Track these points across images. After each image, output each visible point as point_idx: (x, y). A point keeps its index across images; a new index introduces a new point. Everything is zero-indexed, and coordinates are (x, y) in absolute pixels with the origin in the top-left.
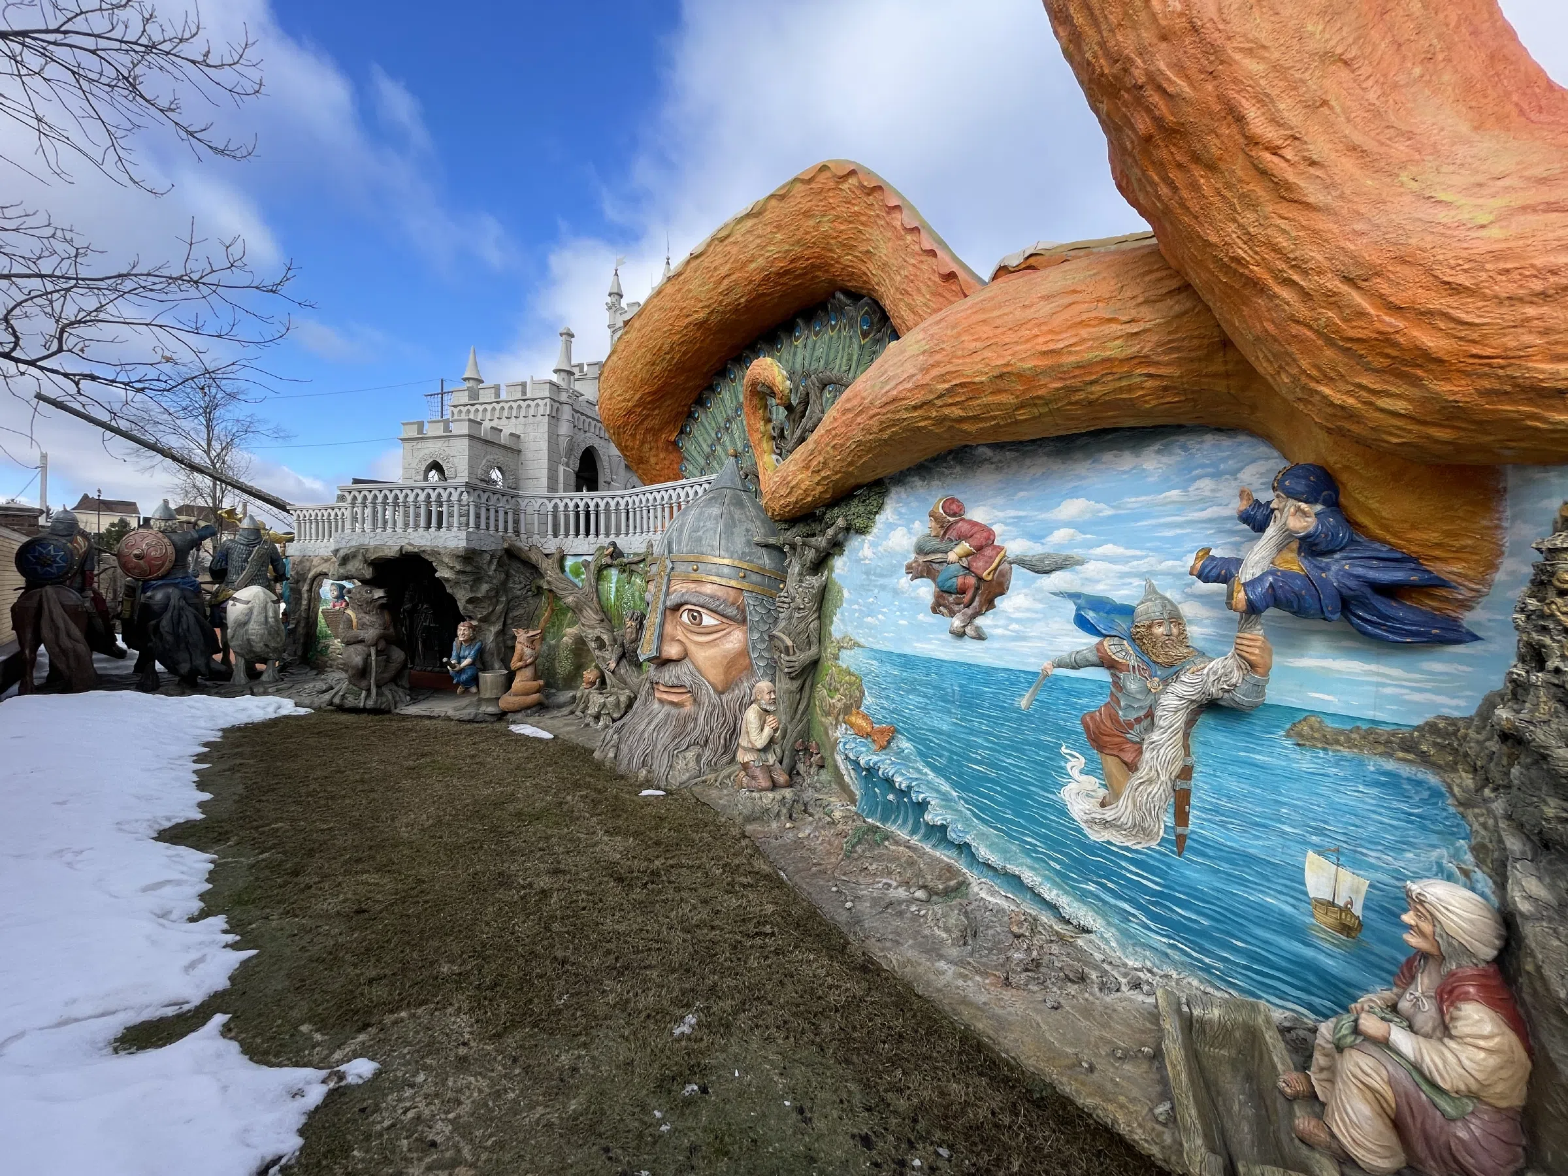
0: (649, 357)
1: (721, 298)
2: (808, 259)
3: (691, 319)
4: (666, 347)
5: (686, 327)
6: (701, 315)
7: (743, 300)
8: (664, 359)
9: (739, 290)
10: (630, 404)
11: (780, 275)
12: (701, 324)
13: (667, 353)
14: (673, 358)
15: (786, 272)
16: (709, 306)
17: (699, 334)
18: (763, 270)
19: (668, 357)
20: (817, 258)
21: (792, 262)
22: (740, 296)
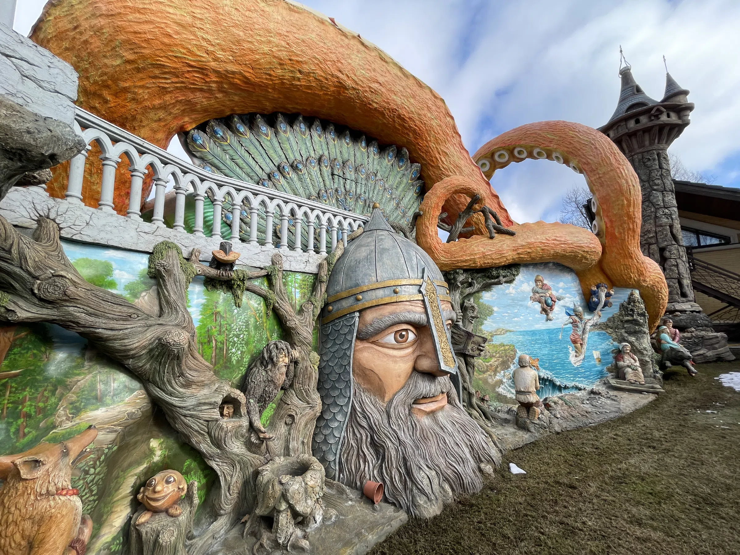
0: (283, 55)
1: (367, 89)
2: (416, 125)
3: (340, 75)
4: (306, 68)
5: (332, 75)
6: (349, 83)
7: (375, 105)
8: (292, 72)
9: (378, 99)
10: (213, 64)
11: (399, 116)
12: (341, 86)
13: (300, 72)
14: (299, 79)
15: (403, 120)
16: (357, 84)
17: (332, 89)
18: (397, 105)
19: (299, 75)
20: (420, 130)
21: (409, 118)
22: (377, 102)
